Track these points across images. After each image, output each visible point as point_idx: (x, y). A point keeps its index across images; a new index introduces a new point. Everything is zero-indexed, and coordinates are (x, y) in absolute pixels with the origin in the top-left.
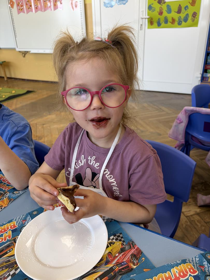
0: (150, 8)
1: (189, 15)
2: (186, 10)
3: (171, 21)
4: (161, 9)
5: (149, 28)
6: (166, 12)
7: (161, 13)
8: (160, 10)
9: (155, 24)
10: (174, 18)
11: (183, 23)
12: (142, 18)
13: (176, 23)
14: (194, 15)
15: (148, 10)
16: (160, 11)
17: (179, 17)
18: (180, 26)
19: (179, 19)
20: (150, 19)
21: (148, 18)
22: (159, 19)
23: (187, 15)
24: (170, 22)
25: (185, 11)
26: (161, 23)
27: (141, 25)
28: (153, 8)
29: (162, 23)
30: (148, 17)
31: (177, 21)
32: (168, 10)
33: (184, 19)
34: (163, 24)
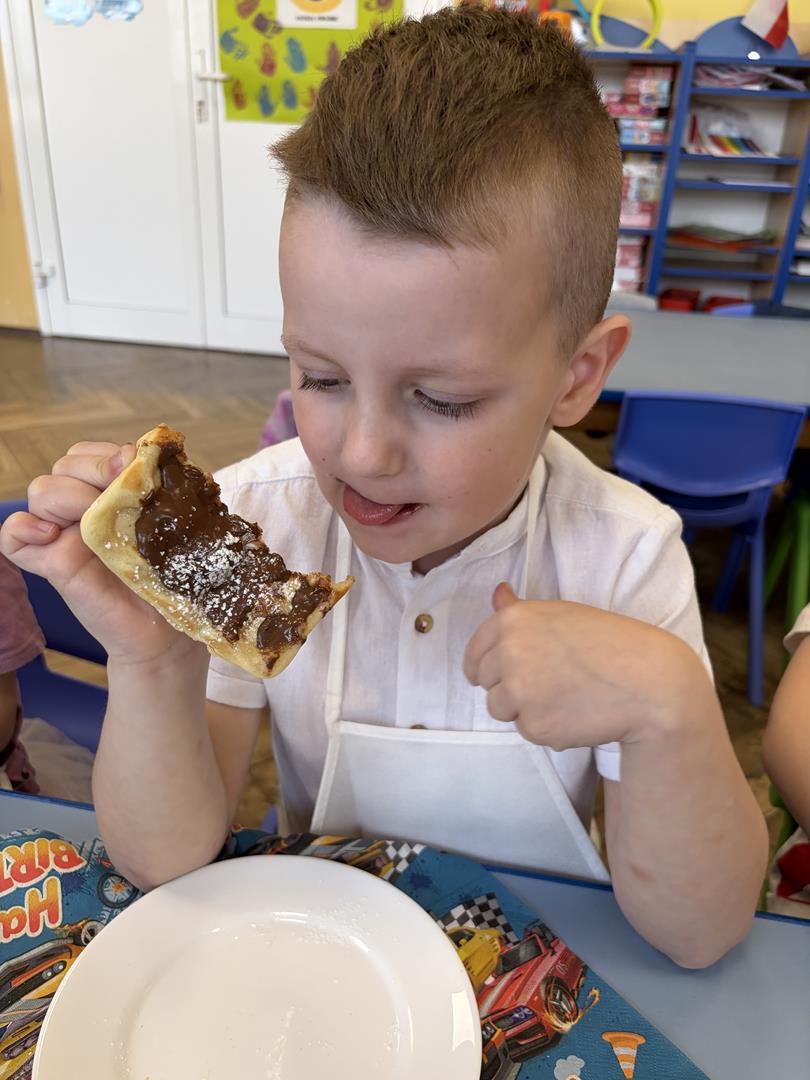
0: (227, 42)
3: (306, 100)
4: (266, 50)
5: (229, 117)
6: (287, 65)
7: (268, 67)
8: (264, 54)
9: (253, 106)
12: (203, 80)
15: (223, 52)
16: (265, 59)
20: (230, 85)
21: (224, 81)
22: (264, 88)
24: (304, 104)
26: (272, 102)
27: (201, 104)
28: (239, 47)
29: (277, 102)
30: (219, 75)
32: (292, 56)
34: (280, 109)
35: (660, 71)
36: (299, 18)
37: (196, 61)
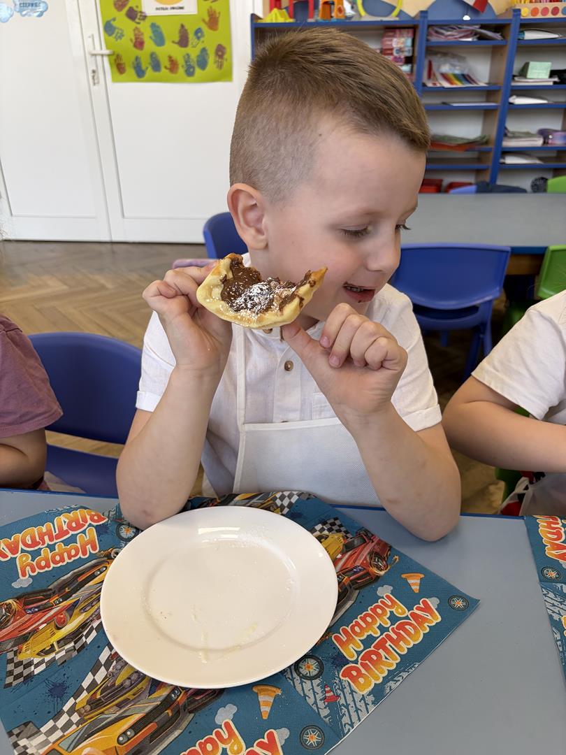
0: (109, 28)
1: (209, 52)
2: (198, 38)
3: (168, 64)
4: (137, 32)
5: (114, 80)
6: (151, 42)
7: (139, 44)
8: (135, 35)
9: (130, 71)
10: (174, 58)
11: (198, 71)
12: (94, 55)
13: (181, 71)
14: (220, 53)
15: (107, 35)
16: (136, 39)
17: (186, 57)
18: (190, 79)
19: (186, 62)
20: (114, 57)
21: (109, 55)
22: (137, 58)
23: (204, 50)
24: (166, 68)
25: (196, 40)
26: (144, 67)
27: (94, 72)
28: (117, 30)
29: (147, 68)
30: (107, 52)
31: (183, 66)
32: (155, 36)
33: (198, 61)
34: (149, 72)
35: (405, 32)
36: (157, 9)
37: (88, 42)
